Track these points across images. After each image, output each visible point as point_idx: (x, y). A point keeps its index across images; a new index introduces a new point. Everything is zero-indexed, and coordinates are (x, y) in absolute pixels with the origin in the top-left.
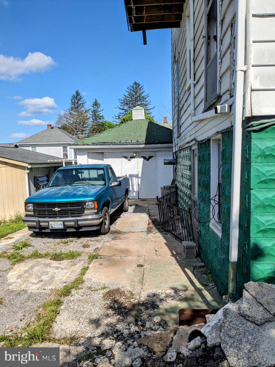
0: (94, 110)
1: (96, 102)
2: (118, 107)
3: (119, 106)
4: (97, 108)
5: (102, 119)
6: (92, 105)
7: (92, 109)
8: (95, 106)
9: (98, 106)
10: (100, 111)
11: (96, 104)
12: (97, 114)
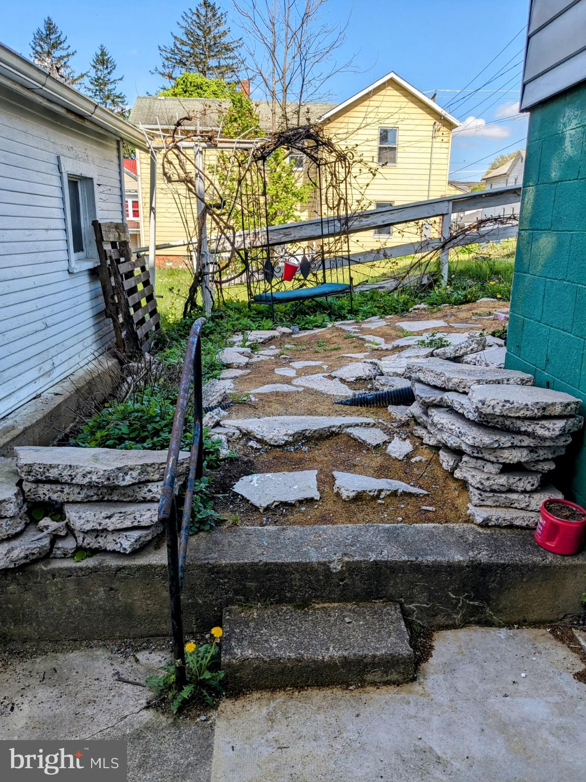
0: (99, 78)
1: (103, 54)
2: (156, 70)
3: (161, 70)
4: (106, 72)
5: (120, 105)
6: (93, 64)
7: (93, 73)
8: (101, 67)
9: (107, 67)
10: (114, 82)
11: (102, 60)
12: (106, 89)
